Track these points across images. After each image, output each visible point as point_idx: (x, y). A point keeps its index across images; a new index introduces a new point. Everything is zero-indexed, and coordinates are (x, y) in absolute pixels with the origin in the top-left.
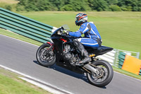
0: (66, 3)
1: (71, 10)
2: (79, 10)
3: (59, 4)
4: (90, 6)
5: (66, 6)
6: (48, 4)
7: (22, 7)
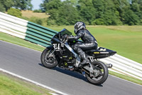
0: (97, 18)
1: (102, 24)
2: (110, 24)
3: (90, 18)
4: (121, 20)
5: (98, 20)
6: (79, 18)
7: (53, 21)
